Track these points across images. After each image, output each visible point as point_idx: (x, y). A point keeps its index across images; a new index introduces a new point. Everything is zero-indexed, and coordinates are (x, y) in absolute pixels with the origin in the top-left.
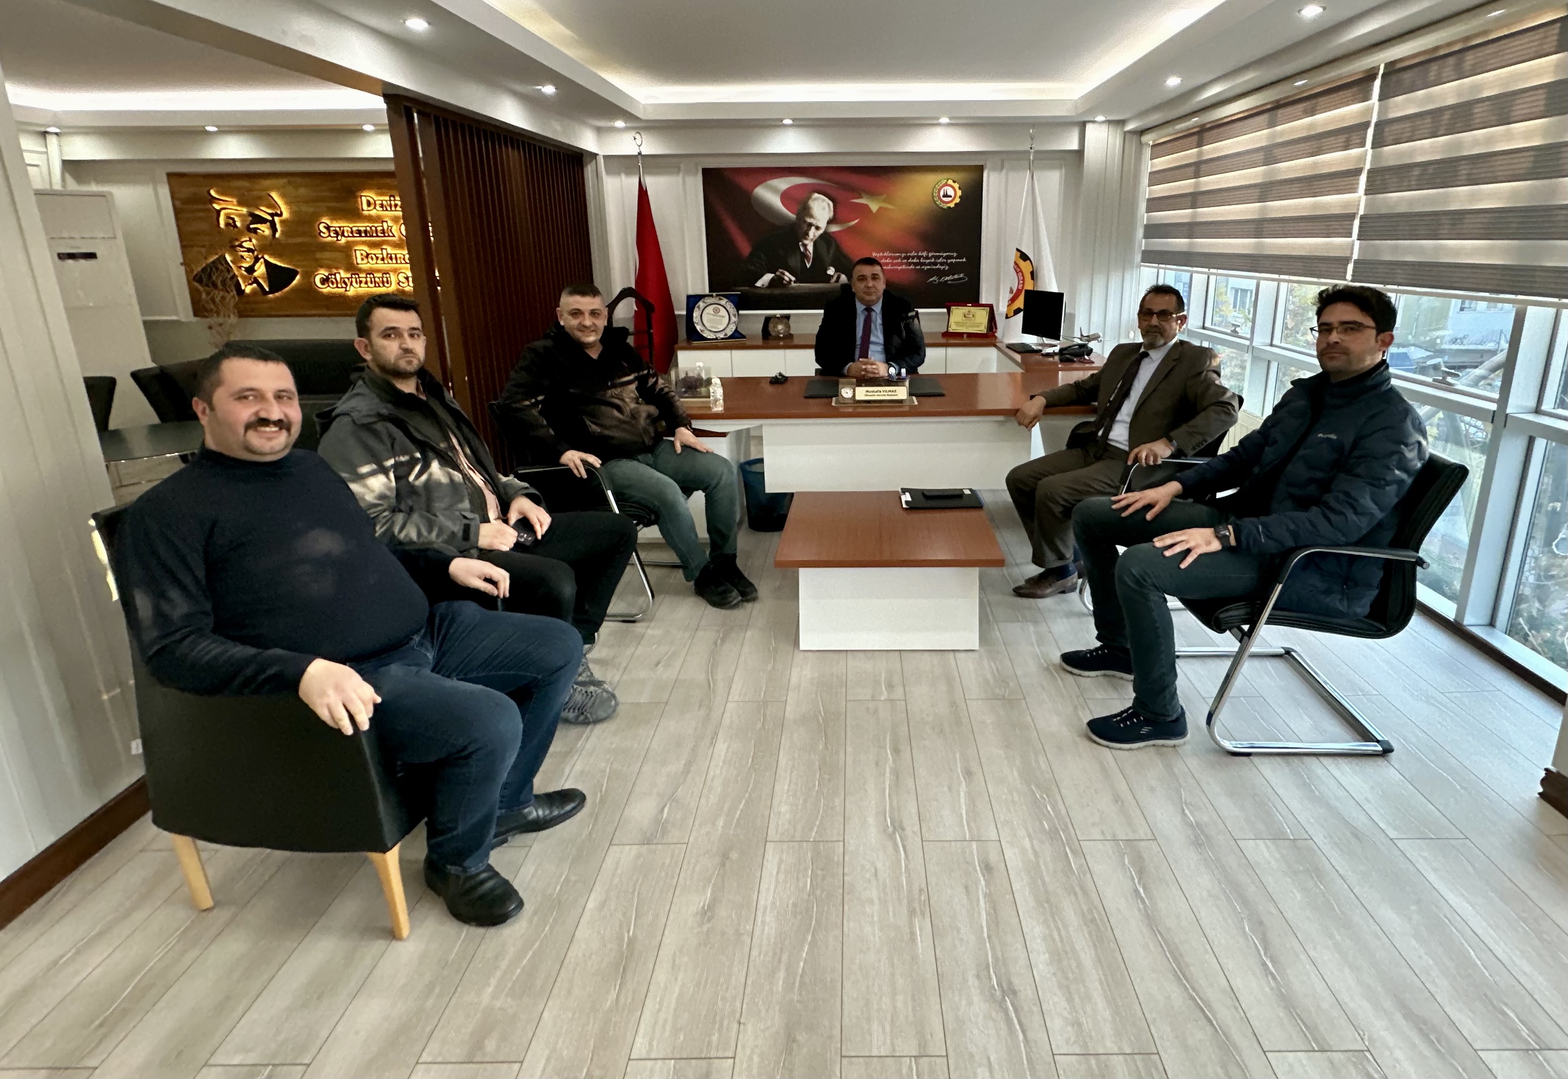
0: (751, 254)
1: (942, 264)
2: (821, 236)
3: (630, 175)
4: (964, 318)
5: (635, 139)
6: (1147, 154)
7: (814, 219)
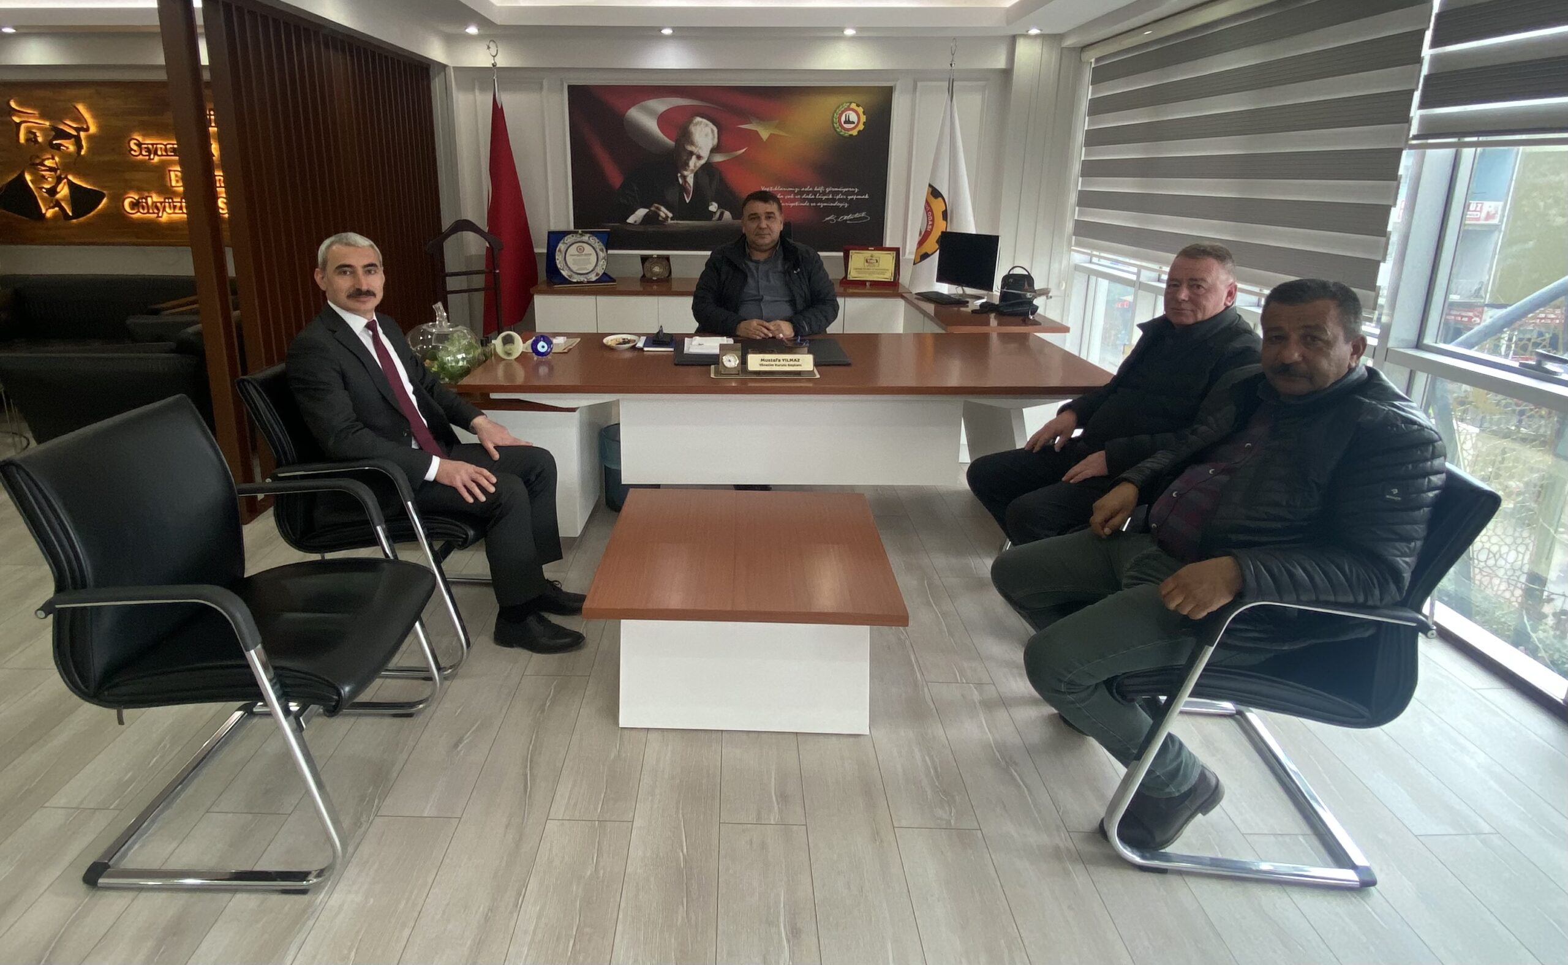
0: (623, 185)
1: (840, 200)
2: (703, 166)
3: (483, 89)
4: (866, 264)
5: (489, 48)
6: (1088, 76)
7: (696, 147)
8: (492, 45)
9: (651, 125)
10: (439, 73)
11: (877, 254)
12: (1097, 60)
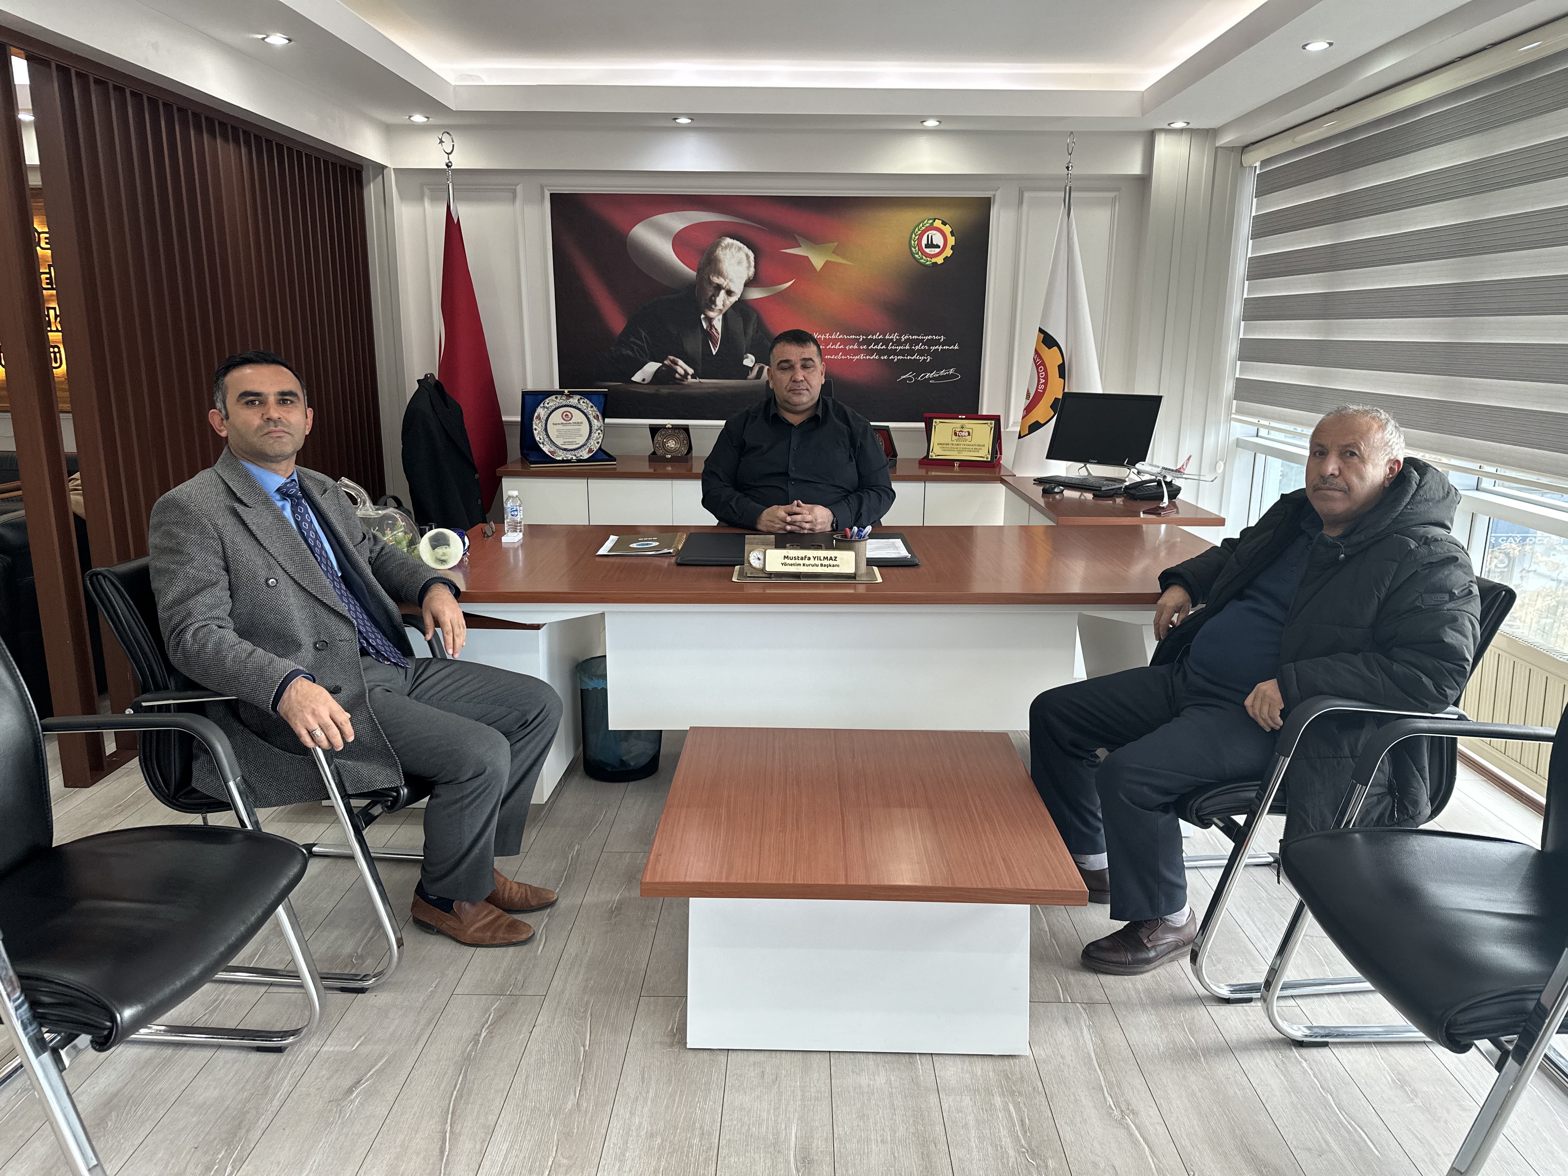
0: (627, 332)
1: (921, 353)
2: (735, 306)
3: (434, 199)
4: (954, 437)
5: (441, 142)
6: (1249, 186)
7: (725, 278)
8: (446, 138)
9: (664, 248)
10: (375, 177)
11: (969, 424)
12: (1264, 163)
